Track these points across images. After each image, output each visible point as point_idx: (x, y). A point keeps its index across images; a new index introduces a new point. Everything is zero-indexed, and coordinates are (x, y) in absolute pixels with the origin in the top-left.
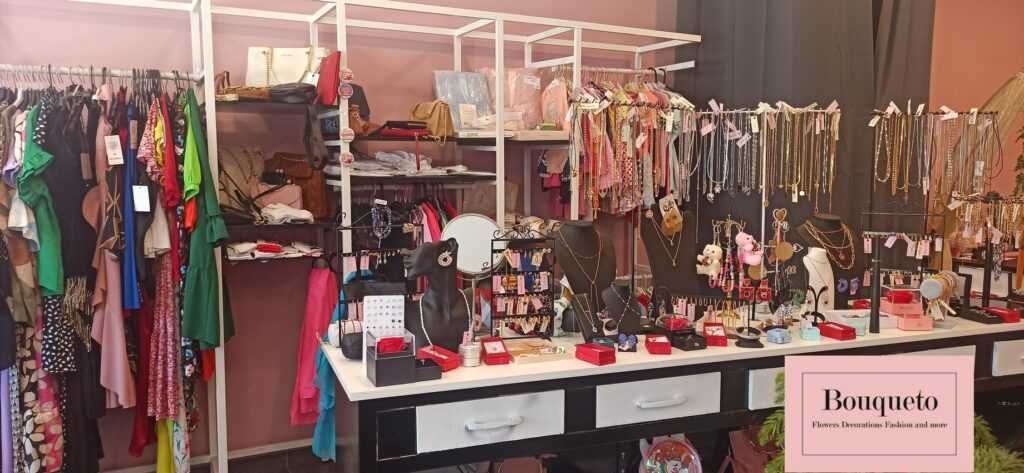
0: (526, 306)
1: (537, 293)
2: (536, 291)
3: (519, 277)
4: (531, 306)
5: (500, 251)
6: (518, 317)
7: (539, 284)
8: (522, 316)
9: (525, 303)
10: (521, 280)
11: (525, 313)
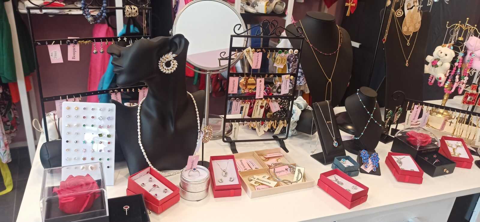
0: (263, 110)
1: (276, 97)
2: (275, 94)
3: (258, 80)
4: (267, 110)
5: (240, 49)
6: (254, 120)
7: (280, 87)
8: (258, 120)
9: (262, 107)
10: (260, 82)
11: (261, 117)
